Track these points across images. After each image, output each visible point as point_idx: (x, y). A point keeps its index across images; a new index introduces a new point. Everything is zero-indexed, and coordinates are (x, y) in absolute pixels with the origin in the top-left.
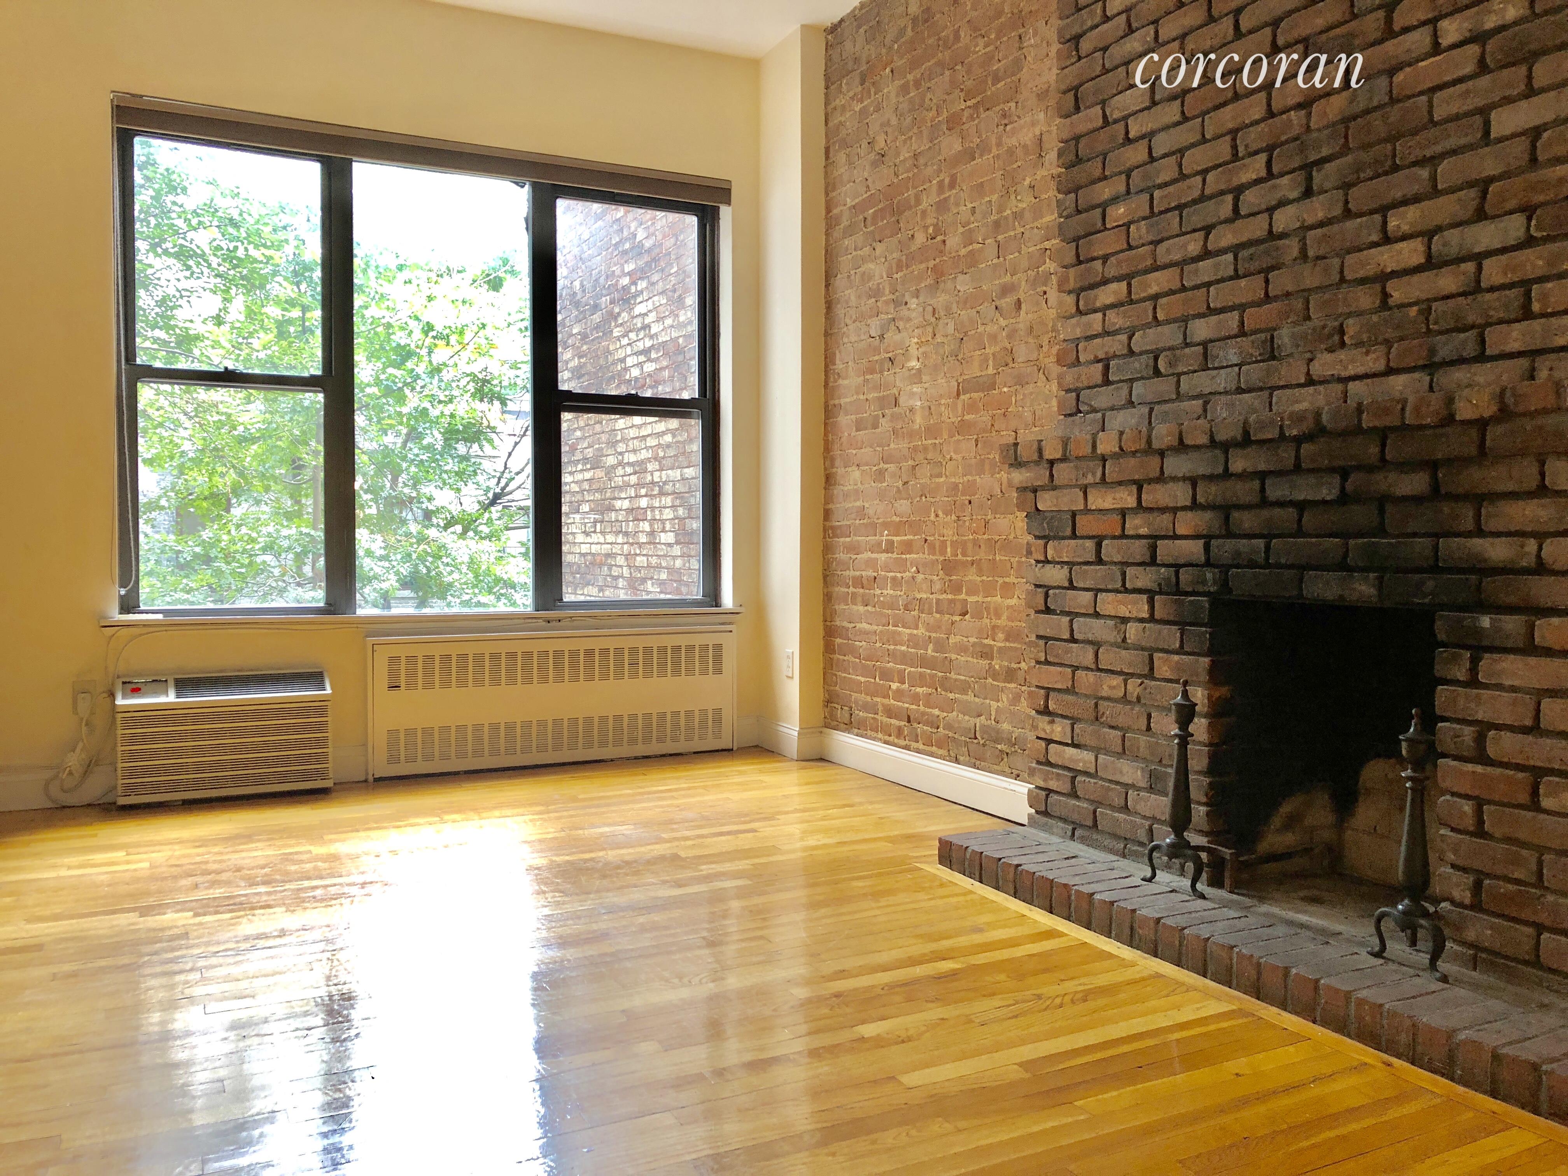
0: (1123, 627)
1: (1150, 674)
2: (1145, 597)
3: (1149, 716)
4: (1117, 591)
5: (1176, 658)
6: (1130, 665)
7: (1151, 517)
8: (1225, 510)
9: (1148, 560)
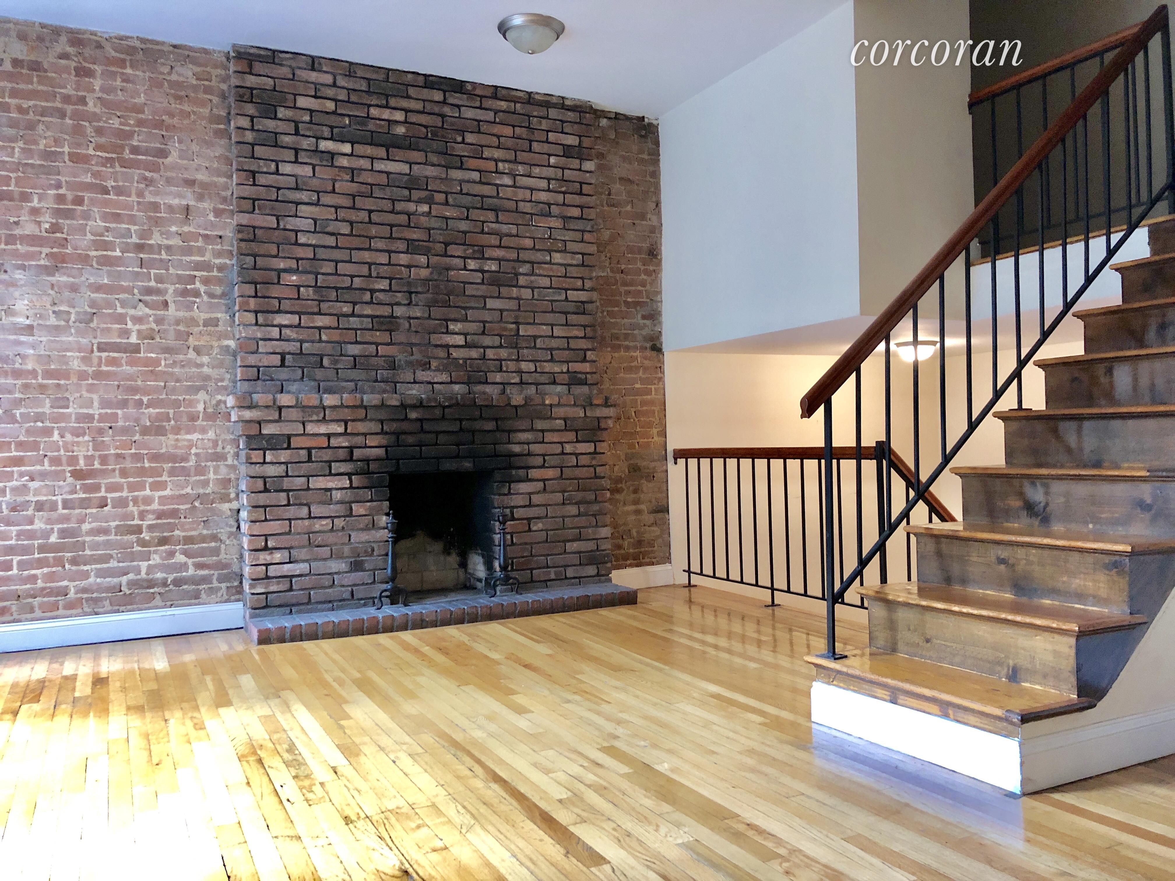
0: (329, 493)
1: (350, 514)
2: (347, 477)
3: (350, 536)
4: (325, 476)
5: (369, 504)
6: (337, 511)
7: (350, 438)
8: (397, 434)
9: (348, 458)
